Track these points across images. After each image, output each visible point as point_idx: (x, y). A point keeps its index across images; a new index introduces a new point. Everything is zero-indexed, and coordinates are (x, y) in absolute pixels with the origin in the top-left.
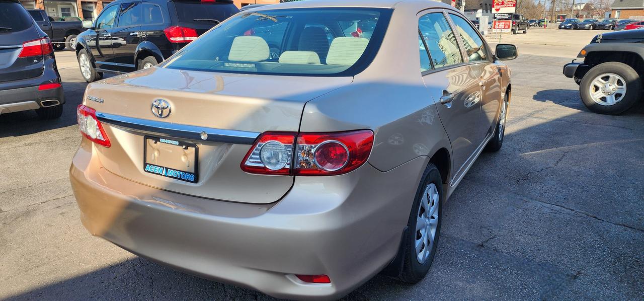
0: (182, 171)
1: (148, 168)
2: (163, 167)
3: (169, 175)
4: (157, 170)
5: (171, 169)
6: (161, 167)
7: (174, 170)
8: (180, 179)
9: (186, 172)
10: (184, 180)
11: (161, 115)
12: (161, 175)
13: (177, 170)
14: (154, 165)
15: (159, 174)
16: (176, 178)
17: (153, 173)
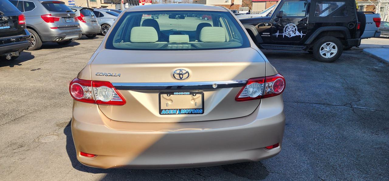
0: (193, 109)
1: (163, 112)
2: (177, 109)
3: (182, 113)
4: (171, 112)
5: (183, 109)
6: (175, 109)
7: (186, 109)
8: (192, 113)
9: (196, 109)
10: (195, 114)
11: (181, 78)
12: (176, 114)
13: (189, 109)
14: (169, 110)
15: (174, 114)
16: (189, 114)
17: (168, 114)
